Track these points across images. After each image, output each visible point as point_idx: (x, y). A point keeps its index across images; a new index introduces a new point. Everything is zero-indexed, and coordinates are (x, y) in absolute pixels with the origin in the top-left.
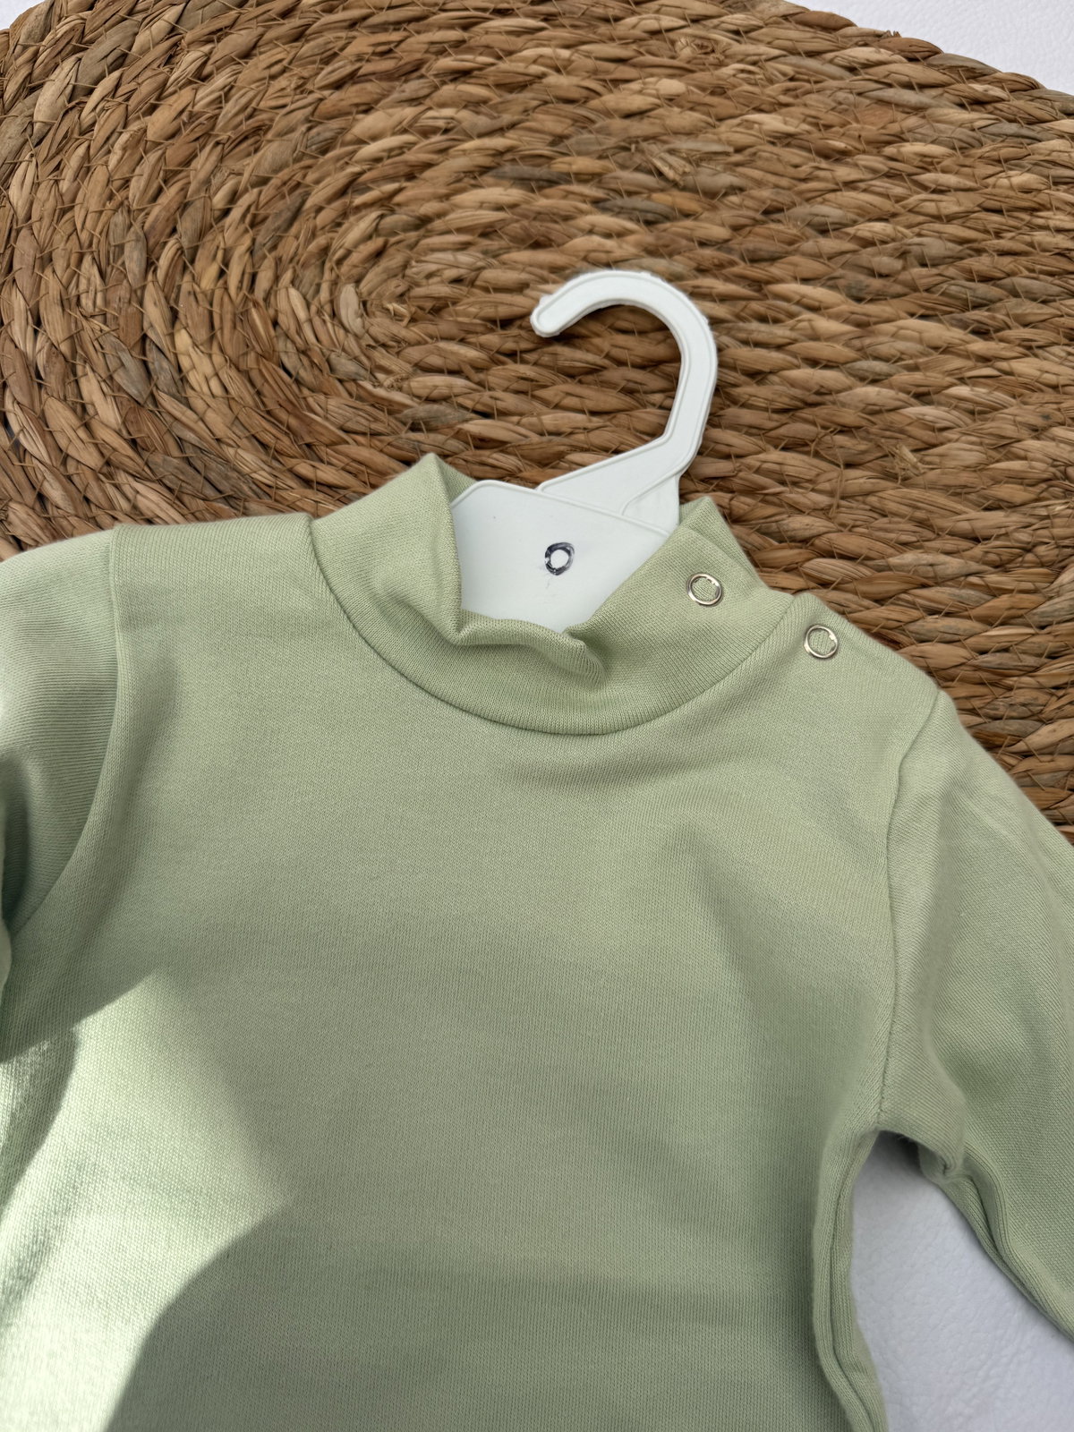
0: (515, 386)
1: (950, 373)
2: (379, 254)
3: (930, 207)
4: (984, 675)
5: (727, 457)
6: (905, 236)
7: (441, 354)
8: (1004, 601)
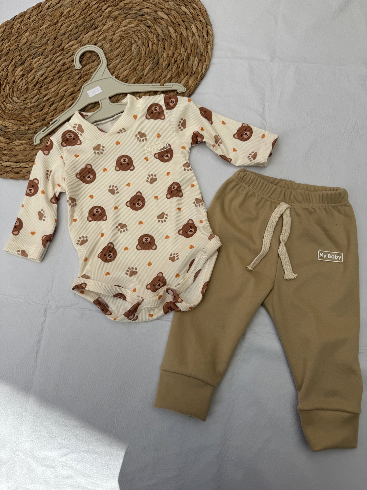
0: (45, 90)
1: (96, 38)
2: (13, 91)
3: (75, 18)
4: (133, 71)
5: (79, 74)
6: (75, 25)
7: (32, 94)
8: (127, 60)
